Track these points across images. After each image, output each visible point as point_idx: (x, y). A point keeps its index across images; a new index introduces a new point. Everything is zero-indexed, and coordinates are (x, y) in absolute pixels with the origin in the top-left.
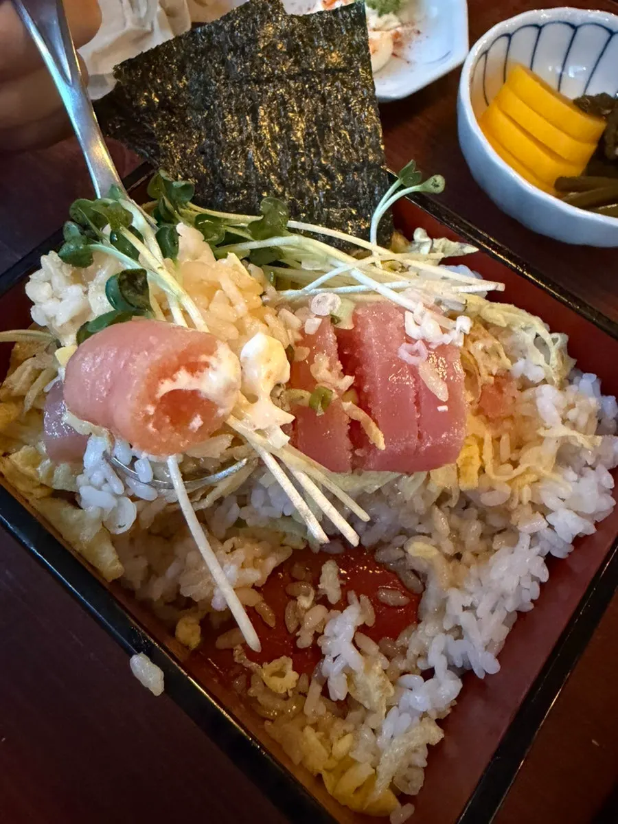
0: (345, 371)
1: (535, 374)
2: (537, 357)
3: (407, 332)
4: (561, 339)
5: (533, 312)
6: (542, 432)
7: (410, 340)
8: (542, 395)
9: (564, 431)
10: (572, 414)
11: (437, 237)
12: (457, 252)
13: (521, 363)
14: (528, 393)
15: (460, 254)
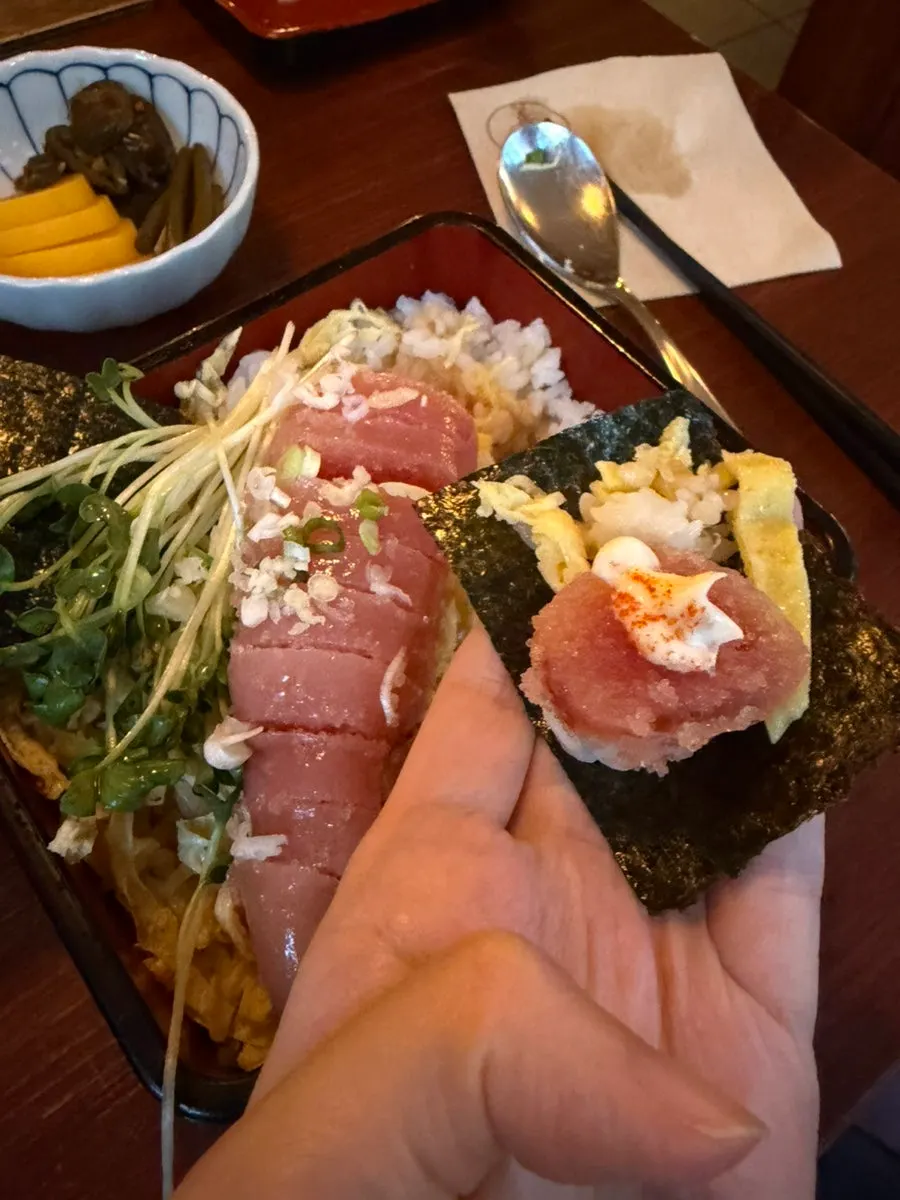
0: (348, 476)
1: (387, 346)
2: (371, 333)
3: (328, 407)
4: (357, 304)
5: (323, 314)
6: (447, 365)
7: (338, 409)
8: (412, 346)
9: (456, 341)
10: (440, 328)
11: (199, 366)
12: (226, 356)
13: (371, 354)
14: (401, 361)
15: (230, 354)
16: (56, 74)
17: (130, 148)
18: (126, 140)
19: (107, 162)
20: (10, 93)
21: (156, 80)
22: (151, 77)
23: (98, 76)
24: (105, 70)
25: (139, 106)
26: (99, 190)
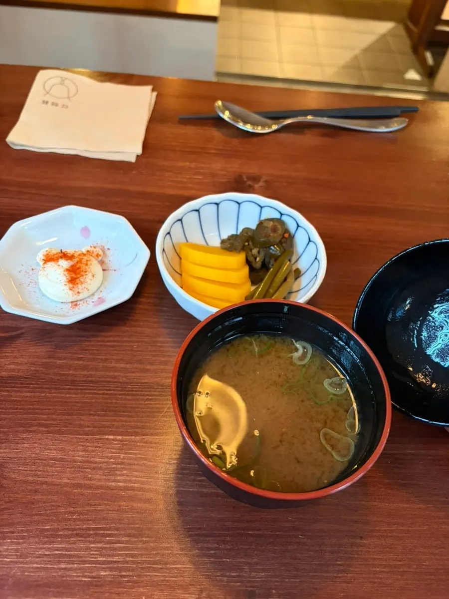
16: (261, 207)
17: (271, 251)
18: (272, 247)
19: (259, 252)
20: (239, 207)
21: (299, 228)
22: (298, 226)
23: (278, 216)
24: (282, 214)
25: (286, 235)
26: (248, 262)
